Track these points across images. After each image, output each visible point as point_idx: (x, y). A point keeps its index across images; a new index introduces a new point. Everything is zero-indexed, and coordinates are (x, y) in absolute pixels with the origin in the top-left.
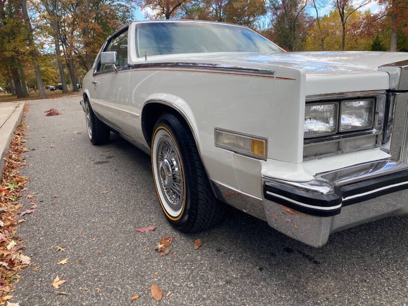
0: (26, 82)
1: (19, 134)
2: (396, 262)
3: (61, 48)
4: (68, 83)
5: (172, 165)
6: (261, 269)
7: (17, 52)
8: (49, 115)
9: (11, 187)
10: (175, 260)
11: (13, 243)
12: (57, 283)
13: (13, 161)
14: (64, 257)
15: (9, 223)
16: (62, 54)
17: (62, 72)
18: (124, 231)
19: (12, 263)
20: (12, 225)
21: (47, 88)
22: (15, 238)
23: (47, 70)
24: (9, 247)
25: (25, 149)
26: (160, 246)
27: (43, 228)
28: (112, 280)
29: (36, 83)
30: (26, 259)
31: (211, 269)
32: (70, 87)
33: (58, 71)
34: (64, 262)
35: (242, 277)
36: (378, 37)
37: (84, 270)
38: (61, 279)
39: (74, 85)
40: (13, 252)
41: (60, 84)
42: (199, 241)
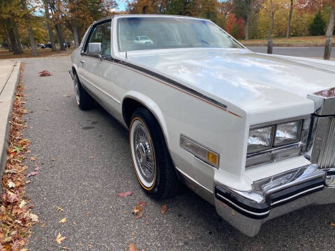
0: (20, 40)
1: (19, 96)
2: (310, 230)
3: (50, 11)
4: (56, 42)
5: (146, 149)
6: (210, 233)
7: (13, 15)
8: (42, 75)
9: (17, 149)
10: (147, 223)
11: (23, 203)
12: (59, 239)
13: (17, 124)
14: (63, 216)
15: (18, 184)
16: (51, 17)
17: (51, 33)
18: (109, 195)
19: (24, 221)
20: (21, 186)
21: (38, 46)
22: (24, 198)
23: (38, 30)
24: (21, 206)
25: (25, 111)
26: (136, 211)
27: (45, 189)
28: (101, 238)
29: (29, 41)
30: (35, 217)
31: (173, 232)
32: (58, 47)
33: (48, 31)
34: (63, 220)
35: (196, 239)
36: (320, 12)
37: (79, 229)
38: (62, 236)
39: (62, 45)
40: (24, 210)
41: (49, 43)
42: (165, 206)
